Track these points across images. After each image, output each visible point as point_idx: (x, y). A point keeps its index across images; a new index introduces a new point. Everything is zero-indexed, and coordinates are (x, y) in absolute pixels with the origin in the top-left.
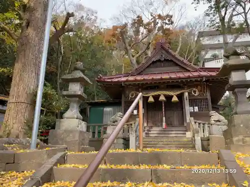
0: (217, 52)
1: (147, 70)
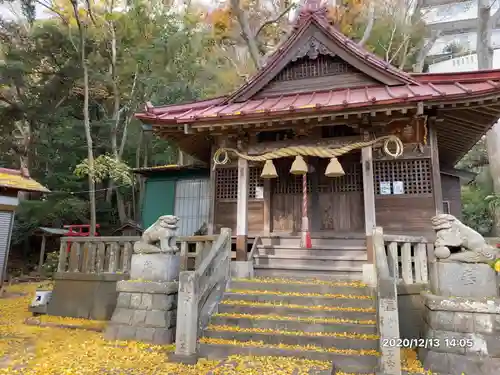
0: (457, 40)
1: (277, 86)
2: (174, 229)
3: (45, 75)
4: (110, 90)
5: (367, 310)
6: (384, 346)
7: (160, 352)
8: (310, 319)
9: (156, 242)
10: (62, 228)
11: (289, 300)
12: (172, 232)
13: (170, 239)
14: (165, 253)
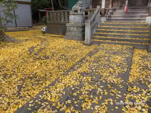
2: (82, 6)
5: (147, 31)
7: (80, 43)
8: (126, 34)
9: (76, 11)
10: (44, 9)
11: (119, 29)
13: (81, 10)
14: (79, 14)
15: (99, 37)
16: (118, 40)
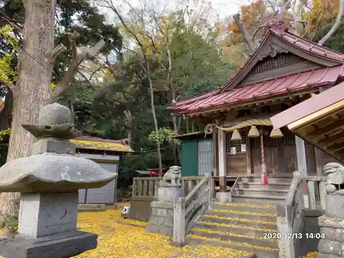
1: (251, 78)
3: (136, 84)
4: (170, 86)
6: (280, 243)
9: (169, 181)
10: (146, 170)
12: (177, 175)
13: (176, 179)
14: (174, 187)
15: (204, 230)
16: (233, 239)
